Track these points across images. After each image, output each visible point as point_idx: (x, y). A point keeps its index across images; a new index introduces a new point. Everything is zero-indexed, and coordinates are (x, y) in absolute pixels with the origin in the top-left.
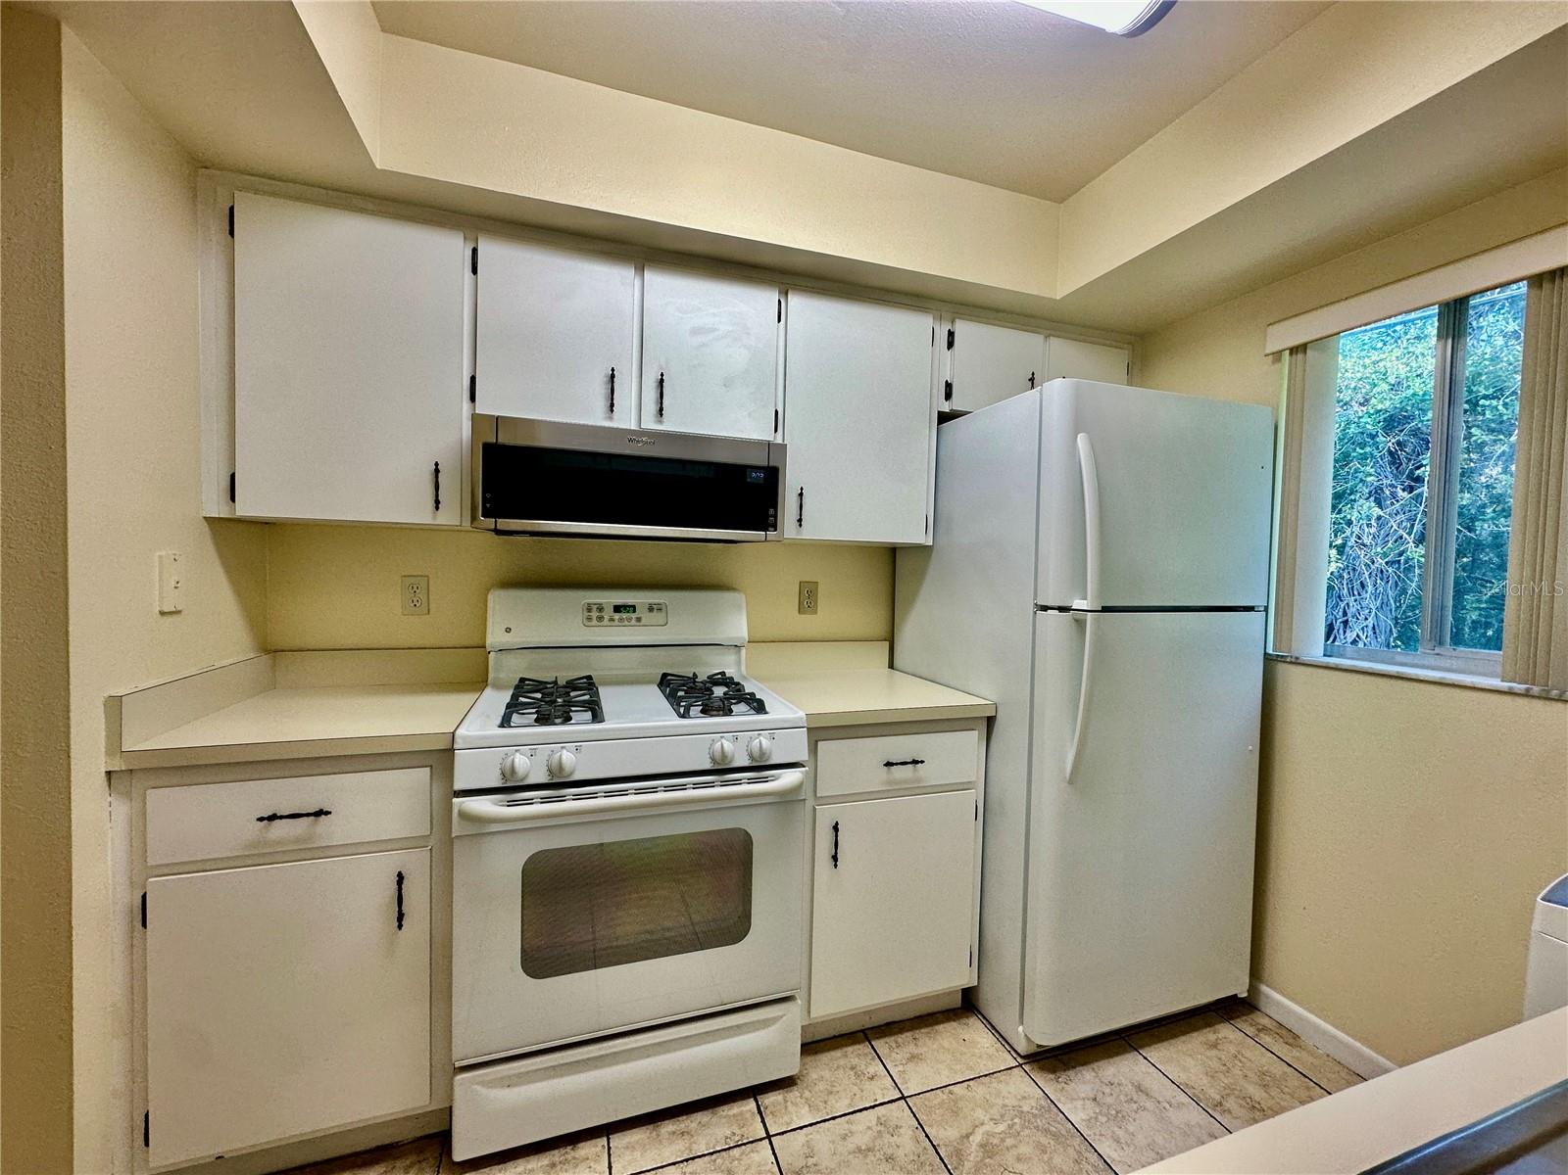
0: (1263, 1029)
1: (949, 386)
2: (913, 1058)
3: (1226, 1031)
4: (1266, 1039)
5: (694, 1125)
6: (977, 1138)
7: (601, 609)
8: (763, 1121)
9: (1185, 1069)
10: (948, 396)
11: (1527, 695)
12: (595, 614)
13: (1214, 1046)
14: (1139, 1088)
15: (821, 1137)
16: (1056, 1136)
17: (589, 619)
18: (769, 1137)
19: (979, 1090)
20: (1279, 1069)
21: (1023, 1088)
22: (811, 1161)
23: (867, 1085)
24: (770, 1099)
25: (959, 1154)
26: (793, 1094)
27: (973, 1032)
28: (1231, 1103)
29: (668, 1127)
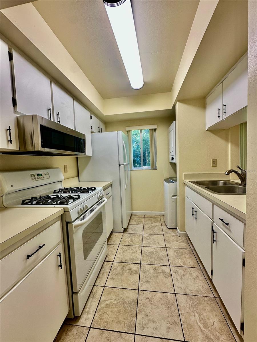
0: (134, 216)
1: (91, 126)
2: (114, 241)
3: (132, 218)
4: (135, 216)
5: (103, 271)
6: (130, 241)
7: (34, 176)
8: (110, 262)
9: (134, 223)
10: (92, 128)
11: (152, 170)
12: (33, 177)
13: (133, 220)
14: (133, 227)
15: (118, 255)
16: (134, 235)
17: (33, 179)
18: (113, 262)
19: (124, 238)
20: (138, 218)
21: (126, 235)
22: (121, 258)
23: (114, 248)
24: (107, 259)
25: (130, 244)
26: (108, 256)
27: (115, 234)
28: (139, 223)
29: (100, 275)
